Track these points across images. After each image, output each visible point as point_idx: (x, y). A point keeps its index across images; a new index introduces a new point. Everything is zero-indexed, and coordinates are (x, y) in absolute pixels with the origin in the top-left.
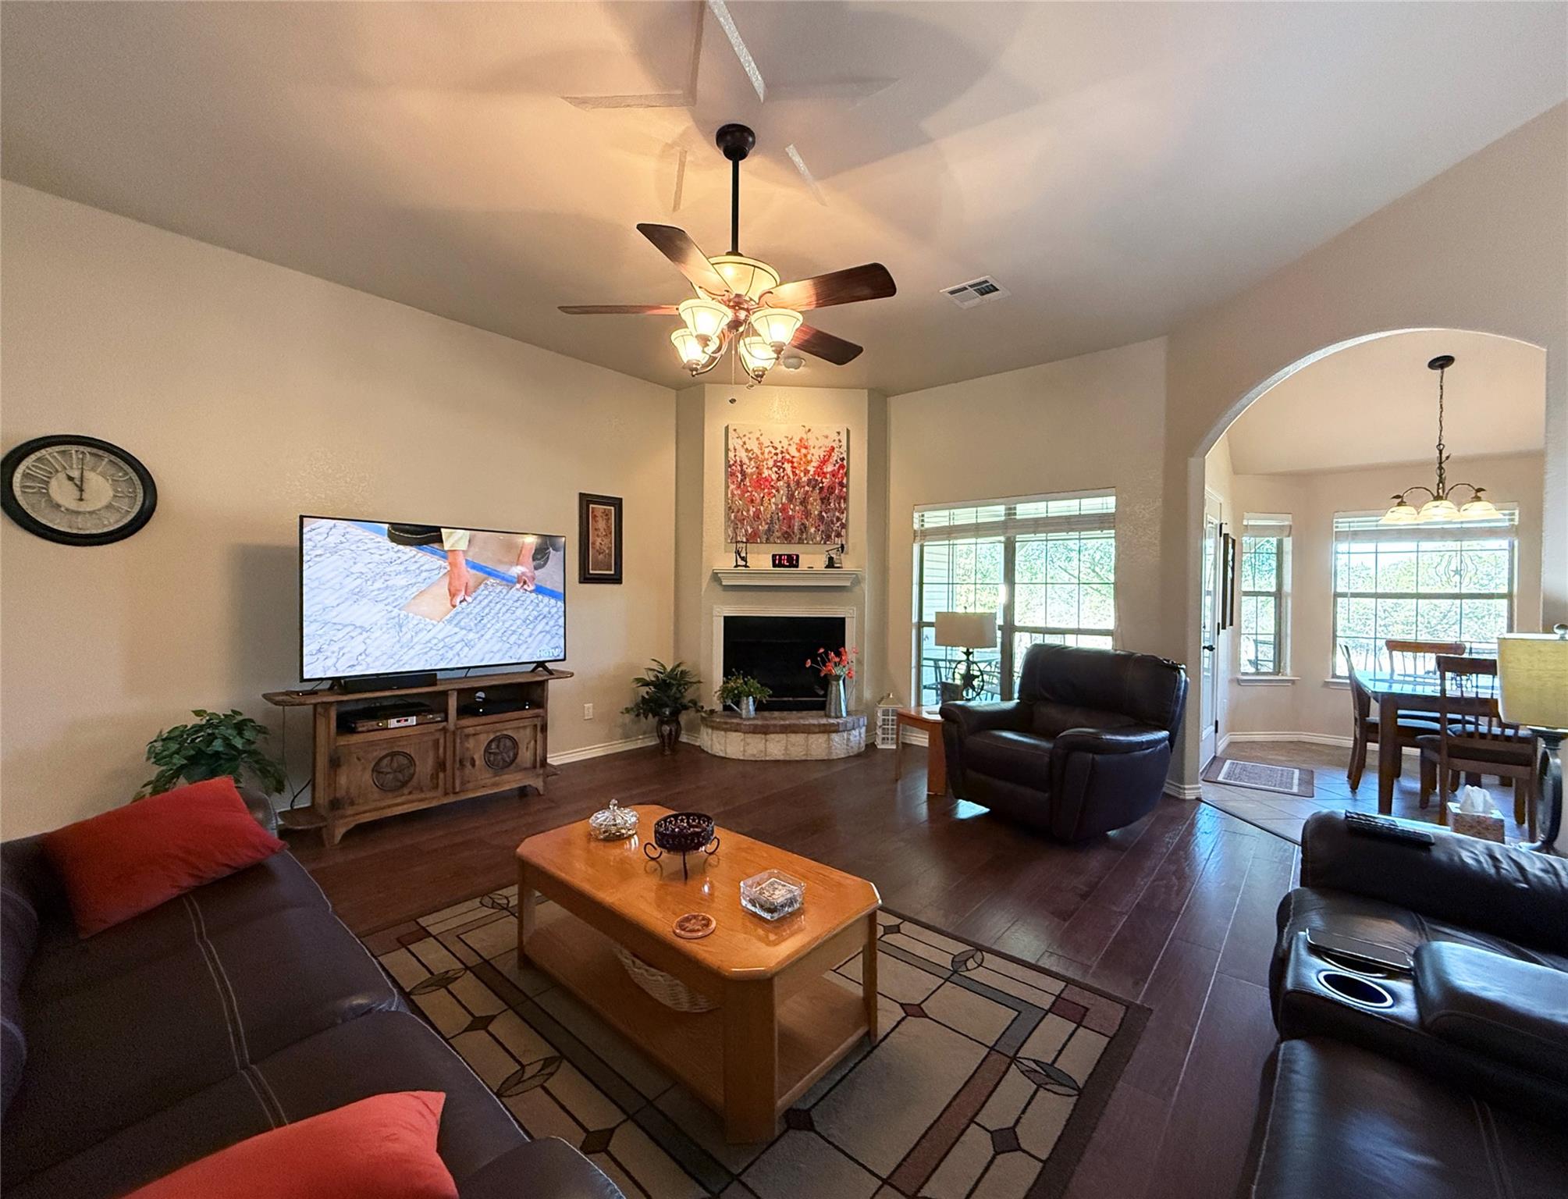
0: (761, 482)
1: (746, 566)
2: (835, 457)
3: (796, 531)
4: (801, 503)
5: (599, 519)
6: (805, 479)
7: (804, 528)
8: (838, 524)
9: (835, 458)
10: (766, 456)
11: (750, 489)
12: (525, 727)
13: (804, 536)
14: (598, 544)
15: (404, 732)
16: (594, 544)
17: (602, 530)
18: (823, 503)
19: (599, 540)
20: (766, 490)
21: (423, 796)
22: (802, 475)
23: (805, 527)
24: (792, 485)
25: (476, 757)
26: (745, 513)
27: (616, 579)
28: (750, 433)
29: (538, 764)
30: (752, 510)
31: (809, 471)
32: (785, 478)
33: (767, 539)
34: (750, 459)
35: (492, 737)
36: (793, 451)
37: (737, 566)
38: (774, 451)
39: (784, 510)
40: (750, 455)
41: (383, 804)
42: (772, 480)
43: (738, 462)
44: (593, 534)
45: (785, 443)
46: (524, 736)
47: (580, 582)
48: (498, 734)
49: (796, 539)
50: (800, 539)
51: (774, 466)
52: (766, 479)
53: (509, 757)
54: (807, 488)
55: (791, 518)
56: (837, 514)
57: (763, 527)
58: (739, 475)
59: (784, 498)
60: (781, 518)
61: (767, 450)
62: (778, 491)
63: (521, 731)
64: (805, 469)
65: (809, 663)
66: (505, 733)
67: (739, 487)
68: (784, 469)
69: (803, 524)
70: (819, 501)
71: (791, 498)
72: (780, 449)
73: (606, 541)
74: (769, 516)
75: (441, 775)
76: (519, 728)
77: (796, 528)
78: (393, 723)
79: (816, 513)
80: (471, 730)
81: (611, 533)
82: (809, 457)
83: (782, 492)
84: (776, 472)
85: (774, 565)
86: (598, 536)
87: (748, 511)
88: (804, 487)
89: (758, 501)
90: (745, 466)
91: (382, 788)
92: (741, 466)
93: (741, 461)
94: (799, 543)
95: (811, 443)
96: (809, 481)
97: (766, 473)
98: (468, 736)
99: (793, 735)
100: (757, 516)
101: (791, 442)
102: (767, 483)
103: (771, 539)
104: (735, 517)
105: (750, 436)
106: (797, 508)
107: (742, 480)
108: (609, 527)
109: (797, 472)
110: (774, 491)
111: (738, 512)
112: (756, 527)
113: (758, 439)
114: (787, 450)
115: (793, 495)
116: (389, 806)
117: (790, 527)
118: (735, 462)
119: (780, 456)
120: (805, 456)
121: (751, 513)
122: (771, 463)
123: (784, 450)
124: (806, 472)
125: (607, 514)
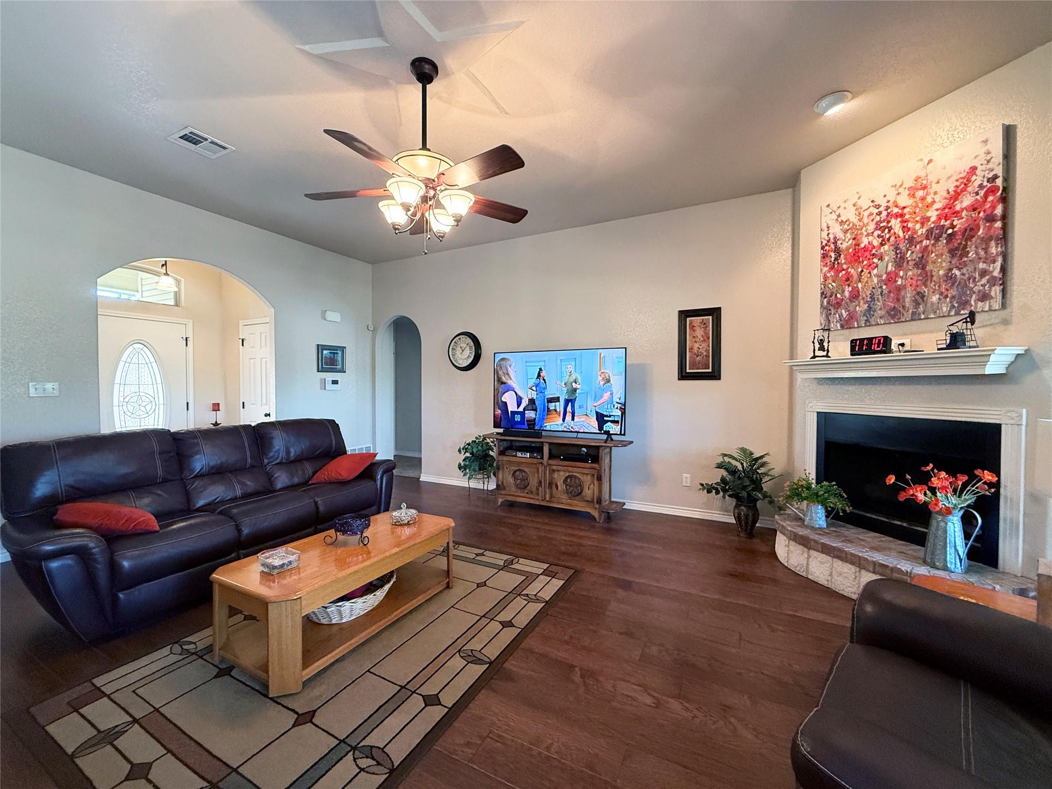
0: (859, 254)
1: (827, 356)
2: (977, 180)
3: (907, 305)
4: (916, 265)
5: (697, 329)
6: (921, 231)
7: (920, 298)
8: (984, 281)
9: (977, 184)
10: (865, 220)
11: (845, 267)
12: (587, 474)
13: (921, 309)
14: (696, 348)
15: (524, 460)
16: (691, 349)
17: (700, 336)
18: (953, 256)
19: (697, 345)
20: (865, 262)
21: (531, 496)
22: (918, 226)
23: (923, 297)
24: (902, 246)
25: (559, 484)
26: (839, 296)
27: (715, 375)
28: (845, 202)
29: (595, 500)
30: (848, 289)
31: (928, 219)
32: (892, 239)
33: (867, 321)
34: (846, 232)
35: (567, 475)
36: (904, 200)
37: (814, 357)
38: (876, 211)
39: (891, 279)
40: (846, 226)
41: (516, 494)
42: (874, 247)
43: (832, 240)
44: (691, 340)
45: (892, 197)
46: (586, 480)
47: (679, 379)
48: (571, 474)
49: (908, 315)
50: (913, 314)
51: (876, 229)
52: (865, 249)
53: (578, 490)
54: (925, 243)
55: (899, 289)
56: (982, 266)
57: (861, 307)
58: (833, 255)
59: (890, 264)
60: (885, 292)
61: (866, 213)
62: (881, 259)
63: (585, 476)
64: (923, 218)
65: (891, 479)
66: (575, 474)
67: (832, 268)
68: (890, 229)
69: (918, 293)
70: (946, 257)
71: (900, 261)
72: (884, 204)
73: (704, 345)
74: (868, 293)
75: (540, 488)
76: (584, 473)
77: (907, 300)
78: (519, 454)
79: (941, 272)
80: (555, 467)
81: (709, 338)
82: (929, 199)
83: (887, 258)
84: (879, 236)
85: (853, 353)
86: (696, 342)
87: (843, 291)
88: (921, 242)
89: (856, 277)
90: (839, 242)
91: (517, 486)
92: (835, 243)
93: (835, 238)
94: (912, 320)
95: (932, 178)
96: (930, 232)
97: (865, 242)
98: (554, 471)
99: (840, 563)
100: (855, 296)
101: (901, 190)
102: (867, 254)
103: (872, 321)
104: (828, 303)
105: (845, 205)
106: (910, 273)
107: (836, 259)
108: (707, 334)
109: (910, 225)
110: (875, 260)
111: (831, 296)
112: (851, 309)
113: (854, 205)
114: (895, 202)
115: (903, 258)
116: (520, 496)
117: (898, 300)
118: (828, 241)
119: (884, 214)
120: (923, 199)
121: (847, 294)
122: (871, 227)
123: (890, 204)
124: (925, 220)
125: (705, 324)
